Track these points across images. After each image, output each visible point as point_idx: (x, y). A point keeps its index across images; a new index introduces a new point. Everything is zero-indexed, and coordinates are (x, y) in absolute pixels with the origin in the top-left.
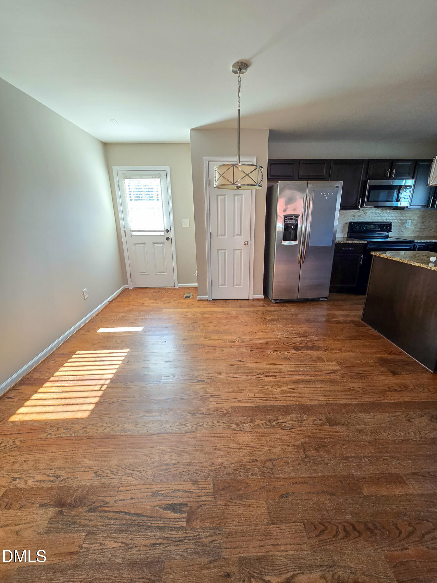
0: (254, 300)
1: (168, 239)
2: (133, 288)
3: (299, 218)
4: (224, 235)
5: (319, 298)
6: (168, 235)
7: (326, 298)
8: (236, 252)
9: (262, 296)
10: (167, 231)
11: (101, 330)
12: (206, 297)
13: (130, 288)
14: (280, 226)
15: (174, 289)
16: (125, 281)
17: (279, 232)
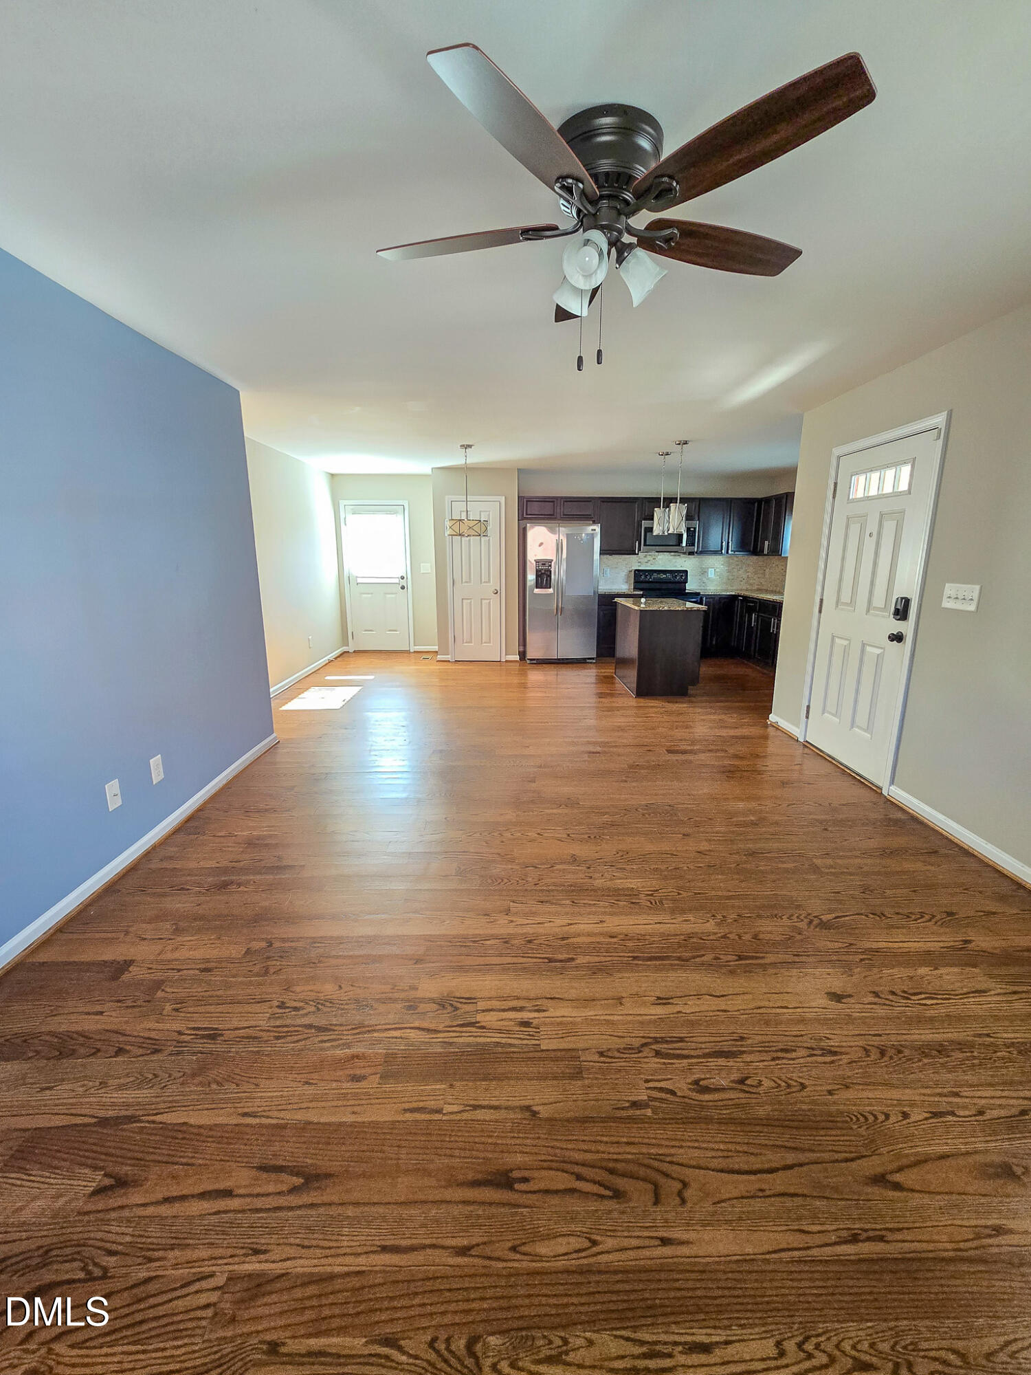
0: (506, 661)
1: (403, 588)
2: (355, 652)
3: (553, 563)
4: (470, 582)
5: (585, 659)
6: (403, 583)
7: (593, 659)
8: (484, 602)
9: (517, 658)
10: (402, 578)
11: (327, 678)
12: (448, 657)
13: (351, 651)
14: (531, 577)
15: (408, 652)
16: (345, 642)
17: (530, 581)
